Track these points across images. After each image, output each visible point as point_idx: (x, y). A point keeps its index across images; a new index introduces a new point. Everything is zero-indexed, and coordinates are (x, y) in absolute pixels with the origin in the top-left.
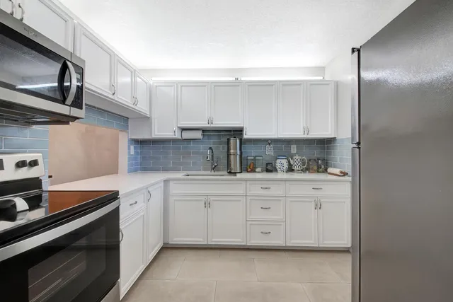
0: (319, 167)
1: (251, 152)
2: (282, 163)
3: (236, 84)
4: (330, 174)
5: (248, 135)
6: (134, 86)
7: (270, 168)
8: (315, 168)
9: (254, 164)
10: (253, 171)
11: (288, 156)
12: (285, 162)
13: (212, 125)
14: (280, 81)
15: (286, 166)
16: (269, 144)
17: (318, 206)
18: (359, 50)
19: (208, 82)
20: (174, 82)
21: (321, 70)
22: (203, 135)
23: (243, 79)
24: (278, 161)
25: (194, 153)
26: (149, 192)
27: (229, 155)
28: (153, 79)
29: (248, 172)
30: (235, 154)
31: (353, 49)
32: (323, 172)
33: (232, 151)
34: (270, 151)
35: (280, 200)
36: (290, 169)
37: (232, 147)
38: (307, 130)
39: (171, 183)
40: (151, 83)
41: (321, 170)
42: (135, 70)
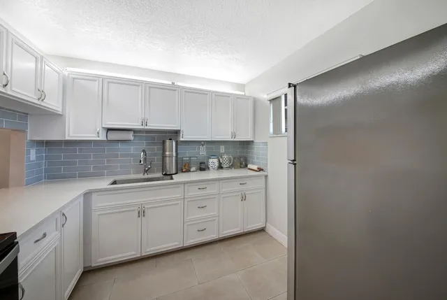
0: (241, 164)
1: (187, 153)
2: (213, 162)
3: (173, 88)
4: (249, 169)
5: (185, 137)
6: (39, 74)
7: (203, 167)
8: (239, 165)
9: (189, 164)
10: (188, 171)
11: (218, 156)
12: (215, 161)
13: (146, 127)
14: (213, 92)
15: (217, 164)
16: (203, 145)
17: (244, 198)
18: (295, 86)
19: (142, 82)
20: (98, 77)
21: (241, 87)
22: (135, 136)
23: (180, 84)
24: (211, 160)
25: (122, 156)
26: (64, 214)
27: (164, 157)
28: (68, 69)
29: (183, 172)
30: (171, 156)
31: (290, 84)
32: (244, 168)
33: (167, 153)
34: (203, 151)
35: (215, 198)
36: (220, 167)
37: (168, 149)
38: (234, 135)
39: (94, 196)
40: (66, 74)
41: (242, 166)
42: (42, 57)
